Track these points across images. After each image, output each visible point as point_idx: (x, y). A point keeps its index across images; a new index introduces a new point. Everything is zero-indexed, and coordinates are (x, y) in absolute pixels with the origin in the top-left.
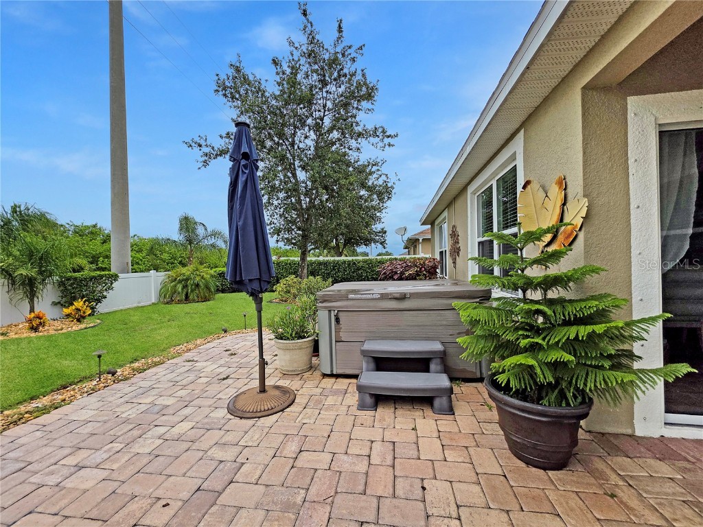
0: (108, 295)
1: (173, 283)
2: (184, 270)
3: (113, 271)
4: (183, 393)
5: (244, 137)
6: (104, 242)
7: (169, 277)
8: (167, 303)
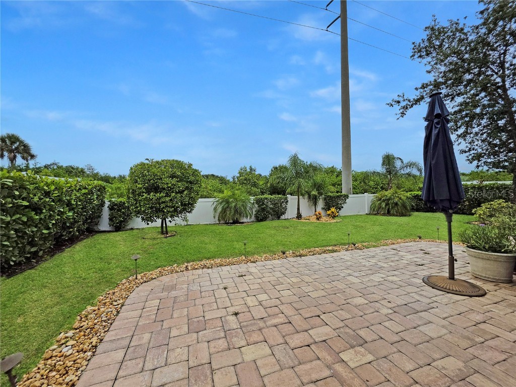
0: (344, 206)
1: (379, 202)
2: (386, 193)
3: (344, 193)
4: (392, 264)
5: (437, 101)
6: (337, 176)
7: (376, 198)
8: (375, 214)
